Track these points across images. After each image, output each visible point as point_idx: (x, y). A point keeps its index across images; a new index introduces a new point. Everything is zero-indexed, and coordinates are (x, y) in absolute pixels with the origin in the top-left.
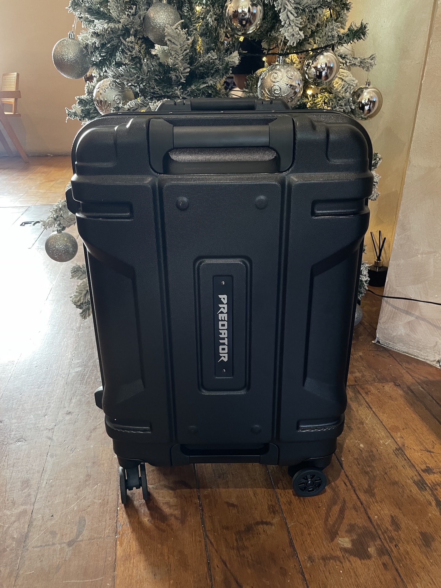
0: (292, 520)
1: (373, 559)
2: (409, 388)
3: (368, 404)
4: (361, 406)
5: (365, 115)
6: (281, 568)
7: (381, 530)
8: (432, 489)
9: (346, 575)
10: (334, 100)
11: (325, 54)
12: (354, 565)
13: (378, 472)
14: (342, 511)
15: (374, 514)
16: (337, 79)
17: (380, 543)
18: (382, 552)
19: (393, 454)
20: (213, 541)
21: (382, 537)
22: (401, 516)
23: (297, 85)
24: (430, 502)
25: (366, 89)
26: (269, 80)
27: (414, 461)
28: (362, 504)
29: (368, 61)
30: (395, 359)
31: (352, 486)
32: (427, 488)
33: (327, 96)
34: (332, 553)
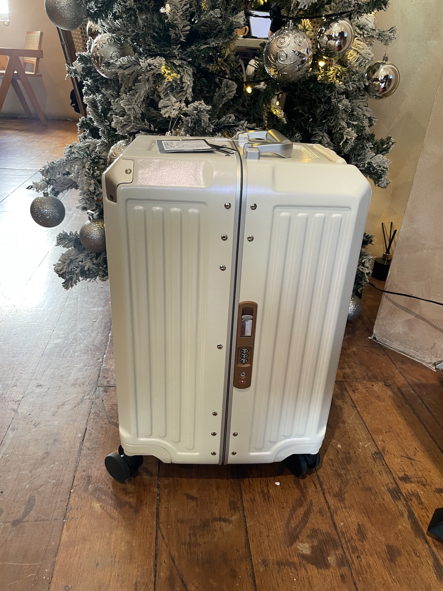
0: (252, 519)
1: (331, 569)
2: (399, 389)
3: (353, 402)
4: (346, 404)
5: (380, 94)
6: (231, 570)
7: (345, 538)
8: (407, 499)
9: (299, 584)
10: (347, 74)
11: (340, 22)
12: (309, 573)
13: (352, 476)
14: (307, 514)
15: (340, 520)
16: (352, 51)
17: (341, 552)
18: (342, 562)
19: (371, 458)
20: (164, 534)
21: (345, 546)
22: (369, 525)
23: (305, 53)
24: (403, 513)
25: (382, 65)
26: (275, 46)
27: (392, 468)
28: (329, 509)
29: (387, 33)
30: (390, 358)
31: (322, 488)
32: (402, 498)
33: (340, 69)
34: (289, 558)
